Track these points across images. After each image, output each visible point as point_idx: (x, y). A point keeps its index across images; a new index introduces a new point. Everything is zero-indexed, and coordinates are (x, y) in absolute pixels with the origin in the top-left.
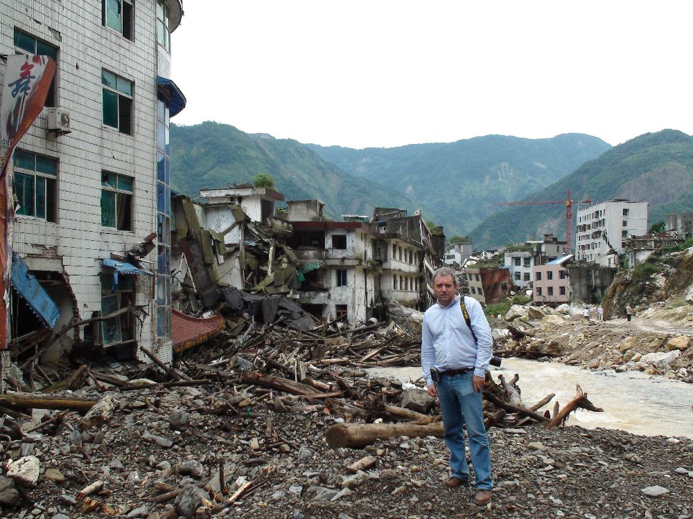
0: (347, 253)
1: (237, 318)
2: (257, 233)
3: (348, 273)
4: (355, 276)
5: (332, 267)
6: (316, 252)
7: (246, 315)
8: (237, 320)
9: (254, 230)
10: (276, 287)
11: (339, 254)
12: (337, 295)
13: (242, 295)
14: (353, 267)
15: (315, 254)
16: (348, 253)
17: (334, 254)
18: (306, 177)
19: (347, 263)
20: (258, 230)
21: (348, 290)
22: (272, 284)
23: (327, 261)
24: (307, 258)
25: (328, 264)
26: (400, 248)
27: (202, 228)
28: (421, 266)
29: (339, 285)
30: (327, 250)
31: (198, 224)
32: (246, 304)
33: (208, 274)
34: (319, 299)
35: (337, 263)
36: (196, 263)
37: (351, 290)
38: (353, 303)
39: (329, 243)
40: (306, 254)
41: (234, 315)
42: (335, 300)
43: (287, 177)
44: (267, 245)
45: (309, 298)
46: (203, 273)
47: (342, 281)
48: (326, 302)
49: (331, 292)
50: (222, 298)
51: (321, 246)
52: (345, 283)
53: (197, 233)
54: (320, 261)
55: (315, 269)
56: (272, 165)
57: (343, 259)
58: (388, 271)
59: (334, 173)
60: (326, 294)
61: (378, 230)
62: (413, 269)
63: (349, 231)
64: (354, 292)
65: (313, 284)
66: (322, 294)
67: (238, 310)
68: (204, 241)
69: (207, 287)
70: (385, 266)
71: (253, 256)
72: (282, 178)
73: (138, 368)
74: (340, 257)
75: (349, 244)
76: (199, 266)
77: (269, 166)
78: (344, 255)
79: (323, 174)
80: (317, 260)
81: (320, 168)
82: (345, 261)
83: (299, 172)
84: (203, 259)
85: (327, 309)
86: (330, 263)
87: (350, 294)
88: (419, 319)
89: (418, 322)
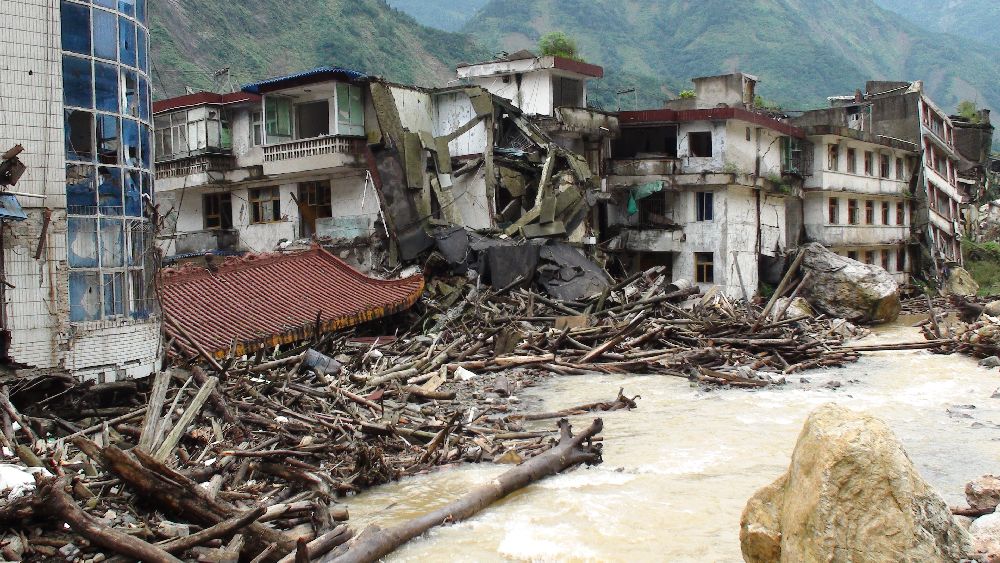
0: (713, 163)
1: (455, 278)
2: (530, 134)
3: (715, 196)
4: (726, 203)
5: (687, 188)
6: (658, 163)
7: (471, 274)
8: (455, 282)
9: (525, 129)
10: (543, 225)
11: (698, 164)
12: (695, 235)
13: (470, 240)
14: (721, 187)
15: (655, 166)
16: (715, 162)
17: (691, 165)
18: (851, 38)
19: (711, 180)
20: (532, 129)
21: (714, 226)
22: (536, 220)
23: (677, 178)
24: (643, 174)
25: (680, 183)
26: (851, 153)
27: (406, 130)
28: (915, 181)
29: (700, 218)
30: (681, 160)
31: (399, 122)
32: (474, 254)
33: (412, 205)
34: (664, 242)
35: (694, 180)
36: (392, 188)
37: (720, 228)
38: (724, 250)
39: (683, 146)
40: (641, 166)
41: (452, 273)
42: (694, 244)
43: (819, 41)
44: (543, 153)
45: (647, 241)
46: (404, 204)
47: (705, 212)
48: (675, 248)
49: (687, 231)
50: (434, 246)
51: (670, 150)
52: (710, 216)
53: (396, 137)
54: (665, 178)
55: (654, 193)
56: (795, 23)
57: (705, 174)
58: (816, 193)
59: (898, 30)
60: (677, 234)
61: (846, 121)
62: (893, 185)
63: (716, 125)
64: (725, 231)
65: (655, 218)
66: (668, 235)
67: (458, 265)
68: (408, 154)
69: (408, 227)
70: (810, 183)
71: (516, 173)
72: (811, 41)
73: (16, 375)
74: (700, 170)
75: (716, 147)
76: (396, 192)
77: (790, 24)
78: (707, 168)
79: (881, 32)
80: (660, 177)
81: (875, 22)
82: (708, 176)
83: (842, 32)
84: (405, 181)
85: (681, 259)
86: (682, 180)
87: (718, 235)
88: (857, 277)
89: (855, 281)
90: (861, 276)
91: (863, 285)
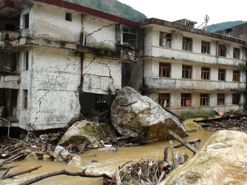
3: (29, 53)
12: (23, 79)
37: (30, 74)
39: (21, 23)
42: (23, 84)
75: (30, 21)
88: (139, 110)
89: (137, 112)
90: (141, 109)
91: (141, 115)
